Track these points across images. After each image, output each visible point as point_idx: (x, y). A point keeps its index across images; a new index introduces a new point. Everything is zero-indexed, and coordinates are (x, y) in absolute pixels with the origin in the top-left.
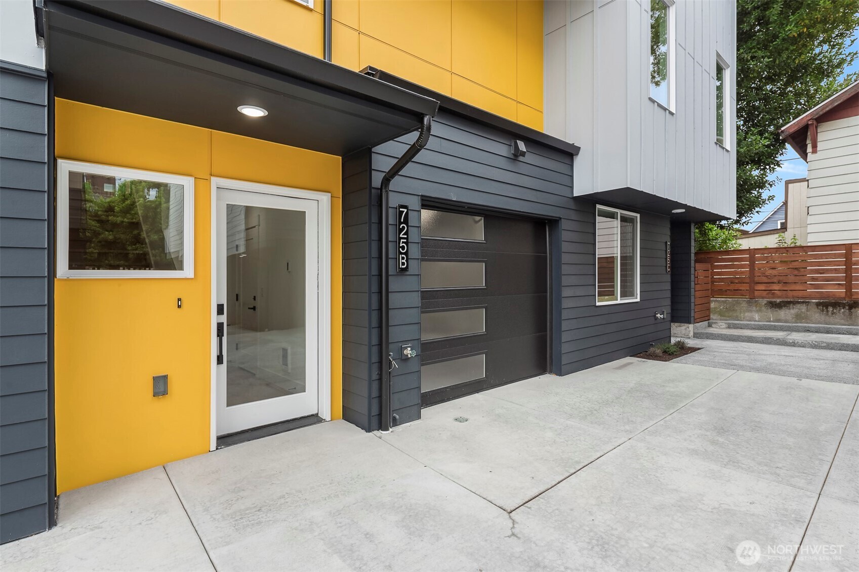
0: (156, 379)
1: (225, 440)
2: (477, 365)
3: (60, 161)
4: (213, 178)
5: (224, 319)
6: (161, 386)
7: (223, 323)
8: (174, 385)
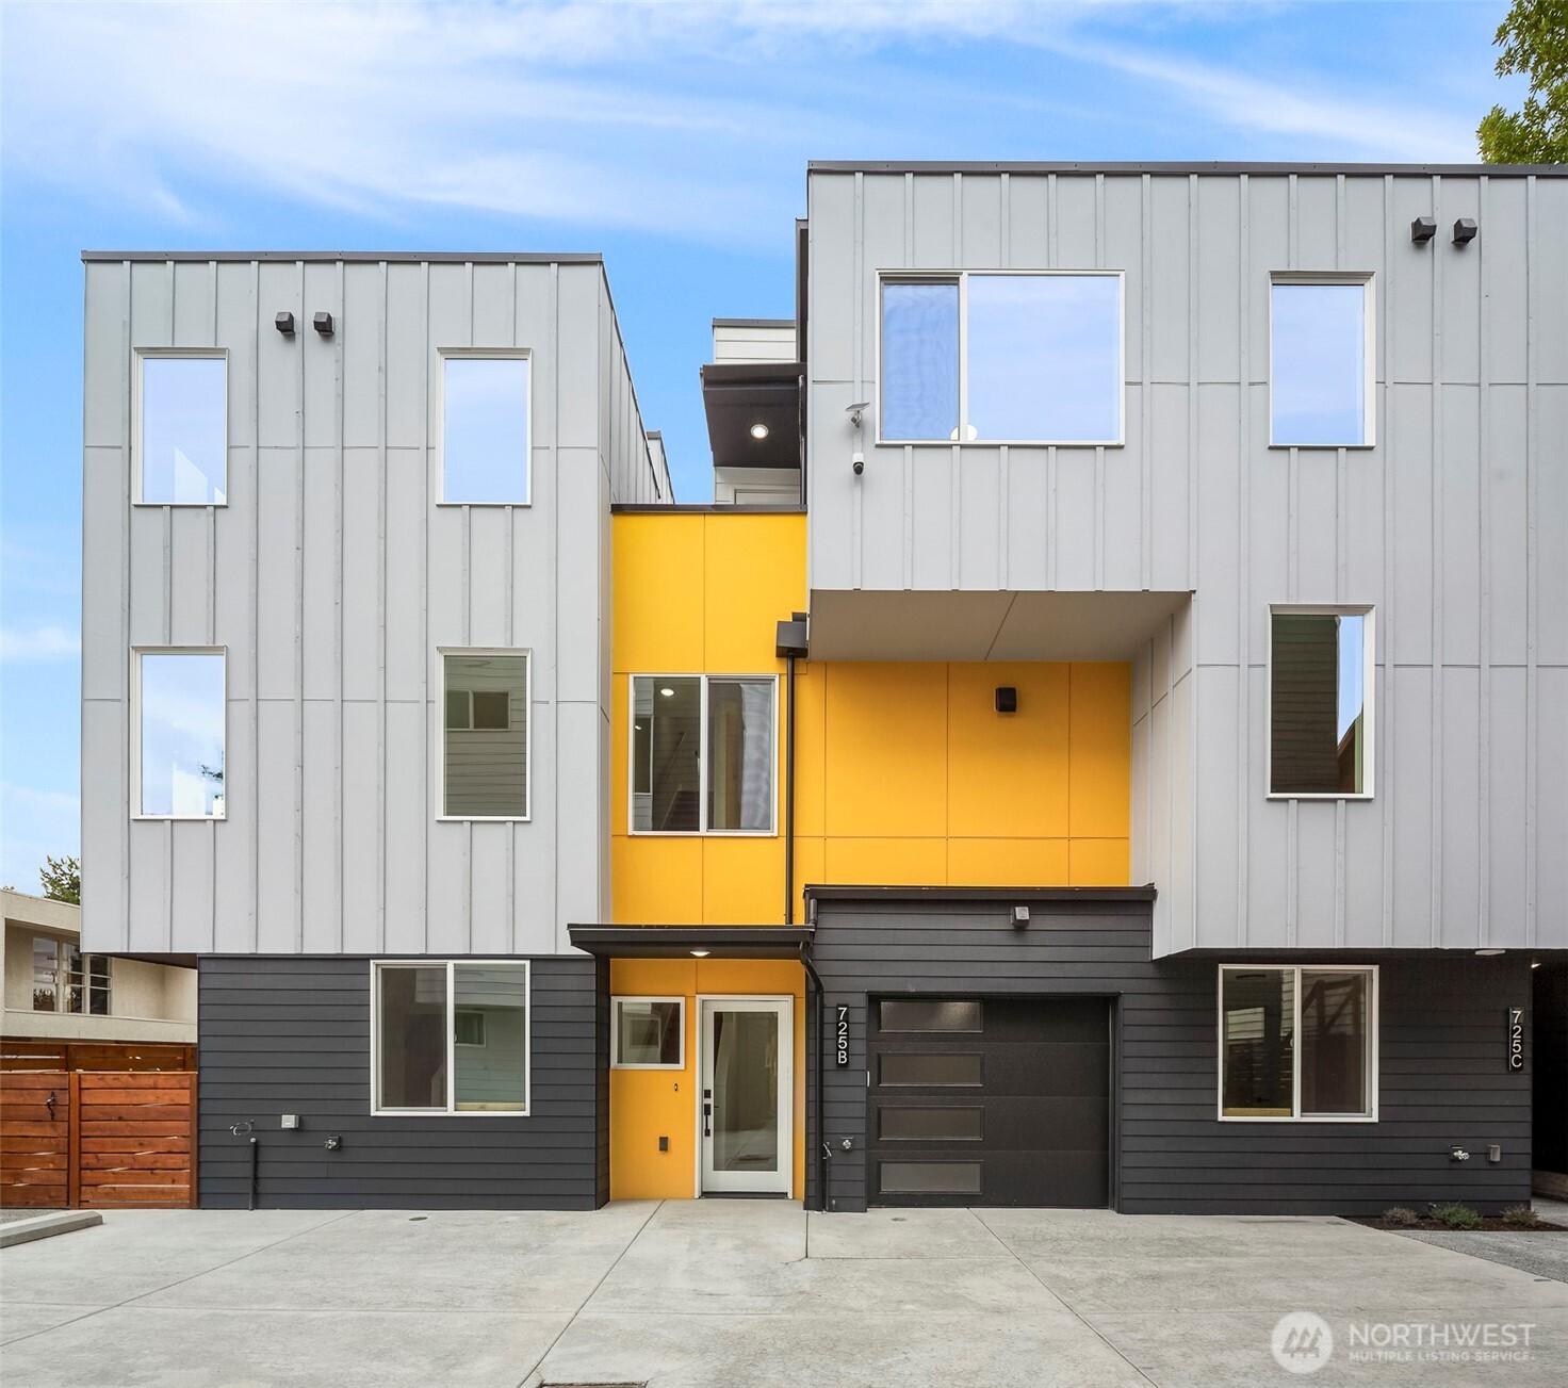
0: (661, 1138)
1: (706, 1195)
2: (968, 1178)
3: (612, 997)
4: (697, 996)
5: (711, 1101)
6: (664, 1144)
7: (710, 1105)
8: (672, 1145)
